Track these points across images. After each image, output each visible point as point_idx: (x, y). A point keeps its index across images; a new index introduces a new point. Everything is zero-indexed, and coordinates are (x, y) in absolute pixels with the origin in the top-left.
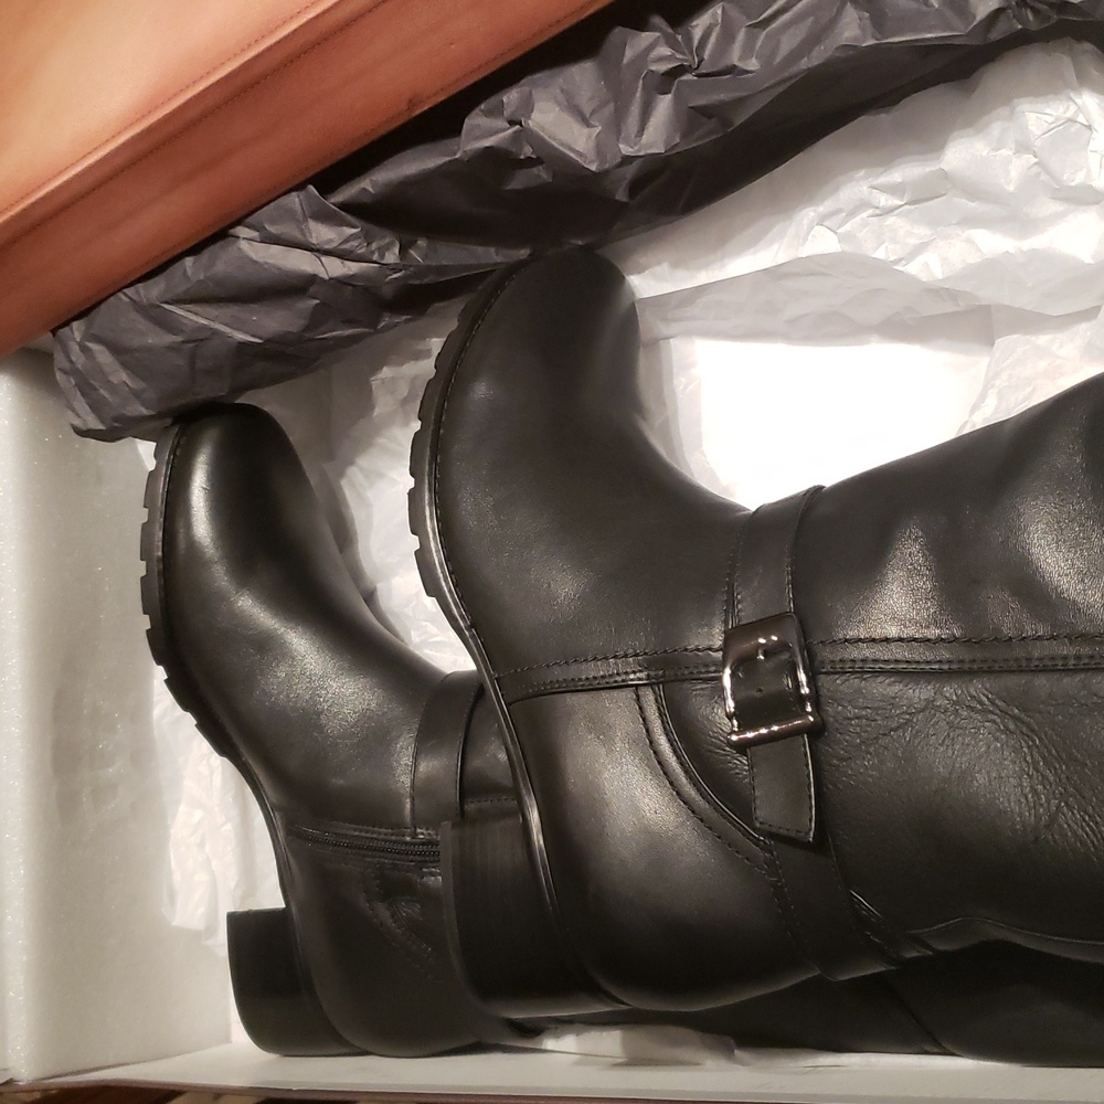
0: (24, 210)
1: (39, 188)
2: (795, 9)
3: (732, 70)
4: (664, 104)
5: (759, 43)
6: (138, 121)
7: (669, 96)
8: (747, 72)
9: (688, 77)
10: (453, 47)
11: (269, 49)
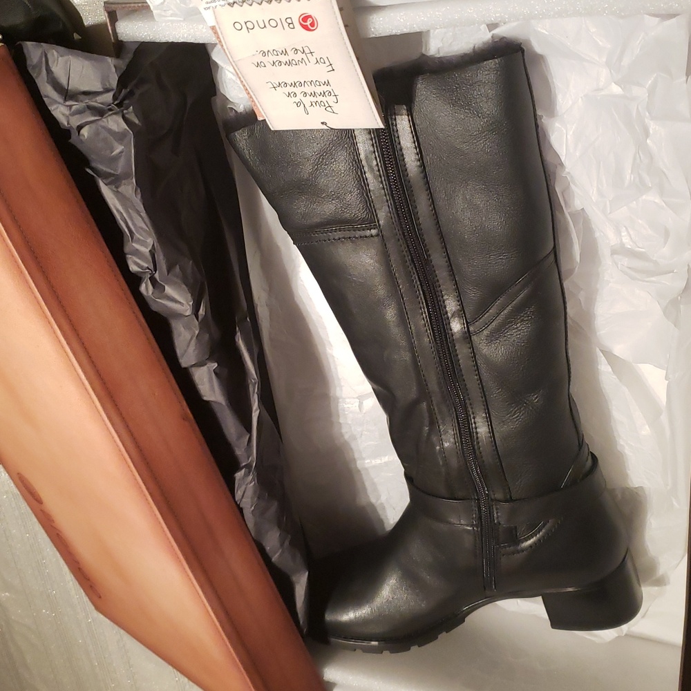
0: (226, 634)
1: (215, 625)
2: (127, 218)
3: (152, 253)
4: (169, 290)
5: (141, 238)
6: (182, 565)
7: (166, 287)
8: (153, 245)
9: (157, 276)
10: (156, 394)
11: (148, 489)
